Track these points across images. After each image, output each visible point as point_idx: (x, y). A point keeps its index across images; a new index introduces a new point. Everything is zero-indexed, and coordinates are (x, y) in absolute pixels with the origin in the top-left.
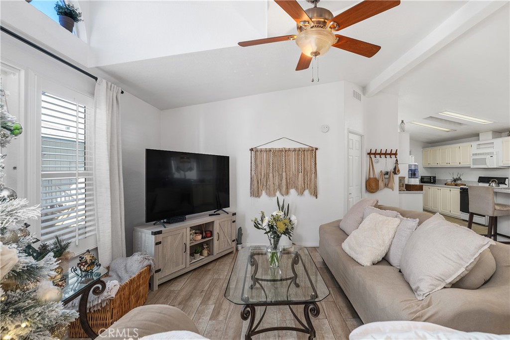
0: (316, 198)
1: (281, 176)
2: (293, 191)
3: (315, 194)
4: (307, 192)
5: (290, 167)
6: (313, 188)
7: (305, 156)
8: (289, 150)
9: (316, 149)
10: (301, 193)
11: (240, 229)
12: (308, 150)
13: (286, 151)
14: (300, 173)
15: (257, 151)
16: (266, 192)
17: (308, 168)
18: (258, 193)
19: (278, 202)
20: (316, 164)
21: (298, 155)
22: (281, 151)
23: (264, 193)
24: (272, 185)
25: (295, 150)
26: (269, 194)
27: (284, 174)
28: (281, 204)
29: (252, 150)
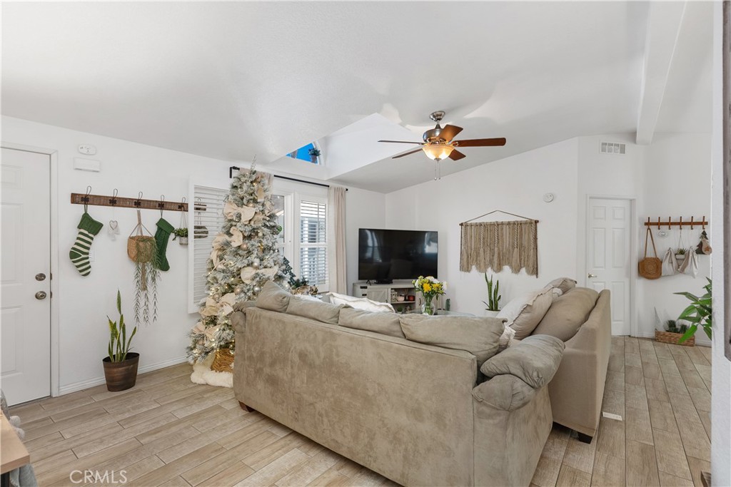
0: (537, 277)
1: (492, 251)
2: (507, 268)
3: (535, 271)
4: (523, 270)
5: (503, 242)
6: (531, 266)
7: (522, 230)
8: (502, 223)
9: (537, 222)
10: (516, 270)
11: (448, 301)
12: (526, 223)
13: (498, 225)
14: (516, 249)
15: (467, 226)
16: (477, 269)
17: (525, 243)
18: (468, 268)
19: (486, 278)
20: (536, 239)
21: (513, 229)
22: (492, 225)
23: (474, 267)
24: (483, 260)
25: (509, 223)
26: (479, 269)
27: (496, 249)
28: (489, 280)
29: (462, 225)
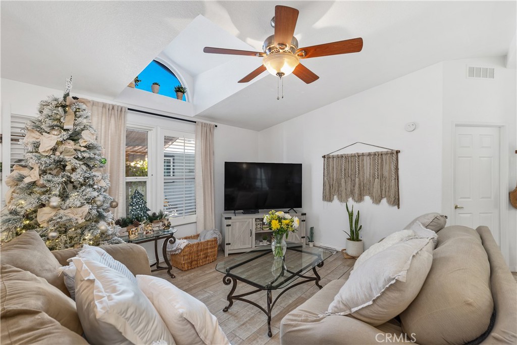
0: (399, 208)
1: (353, 181)
2: (367, 198)
3: (396, 202)
4: (384, 201)
5: (364, 173)
6: (392, 196)
7: (382, 160)
8: (363, 155)
9: (398, 152)
10: (377, 201)
11: (312, 229)
12: (387, 154)
13: (359, 156)
14: (376, 180)
15: (329, 158)
16: (338, 199)
17: (386, 174)
18: (330, 198)
19: (347, 208)
20: (397, 169)
21: (374, 160)
22: (353, 156)
23: (335, 197)
24: (344, 191)
25: (369, 154)
26: (341, 200)
27: (357, 180)
28: (350, 210)
29: (324, 157)
